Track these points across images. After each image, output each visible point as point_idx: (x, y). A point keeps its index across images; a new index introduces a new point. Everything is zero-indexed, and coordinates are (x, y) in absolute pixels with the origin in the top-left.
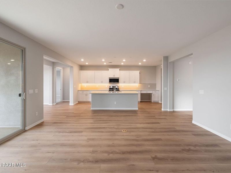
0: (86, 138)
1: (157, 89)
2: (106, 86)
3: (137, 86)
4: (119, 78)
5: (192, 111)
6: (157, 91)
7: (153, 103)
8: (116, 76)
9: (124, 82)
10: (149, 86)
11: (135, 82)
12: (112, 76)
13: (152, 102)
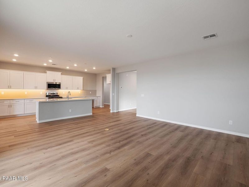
0: (86, 142)
1: (97, 95)
2: (41, 93)
3: (80, 93)
4: (60, 83)
5: (136, 109)
6: (99, 97)
7: (96, 108)
8: (57, 82)
9: (67, 88)
10: (90, 93)
11: (78, 89)
12: (51, 81)
13: (94, 107)
